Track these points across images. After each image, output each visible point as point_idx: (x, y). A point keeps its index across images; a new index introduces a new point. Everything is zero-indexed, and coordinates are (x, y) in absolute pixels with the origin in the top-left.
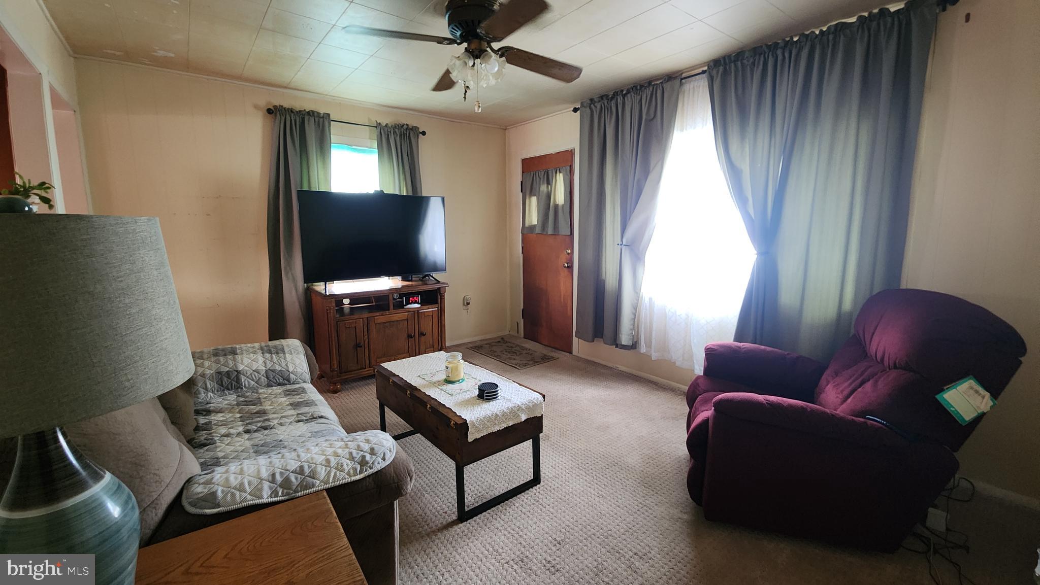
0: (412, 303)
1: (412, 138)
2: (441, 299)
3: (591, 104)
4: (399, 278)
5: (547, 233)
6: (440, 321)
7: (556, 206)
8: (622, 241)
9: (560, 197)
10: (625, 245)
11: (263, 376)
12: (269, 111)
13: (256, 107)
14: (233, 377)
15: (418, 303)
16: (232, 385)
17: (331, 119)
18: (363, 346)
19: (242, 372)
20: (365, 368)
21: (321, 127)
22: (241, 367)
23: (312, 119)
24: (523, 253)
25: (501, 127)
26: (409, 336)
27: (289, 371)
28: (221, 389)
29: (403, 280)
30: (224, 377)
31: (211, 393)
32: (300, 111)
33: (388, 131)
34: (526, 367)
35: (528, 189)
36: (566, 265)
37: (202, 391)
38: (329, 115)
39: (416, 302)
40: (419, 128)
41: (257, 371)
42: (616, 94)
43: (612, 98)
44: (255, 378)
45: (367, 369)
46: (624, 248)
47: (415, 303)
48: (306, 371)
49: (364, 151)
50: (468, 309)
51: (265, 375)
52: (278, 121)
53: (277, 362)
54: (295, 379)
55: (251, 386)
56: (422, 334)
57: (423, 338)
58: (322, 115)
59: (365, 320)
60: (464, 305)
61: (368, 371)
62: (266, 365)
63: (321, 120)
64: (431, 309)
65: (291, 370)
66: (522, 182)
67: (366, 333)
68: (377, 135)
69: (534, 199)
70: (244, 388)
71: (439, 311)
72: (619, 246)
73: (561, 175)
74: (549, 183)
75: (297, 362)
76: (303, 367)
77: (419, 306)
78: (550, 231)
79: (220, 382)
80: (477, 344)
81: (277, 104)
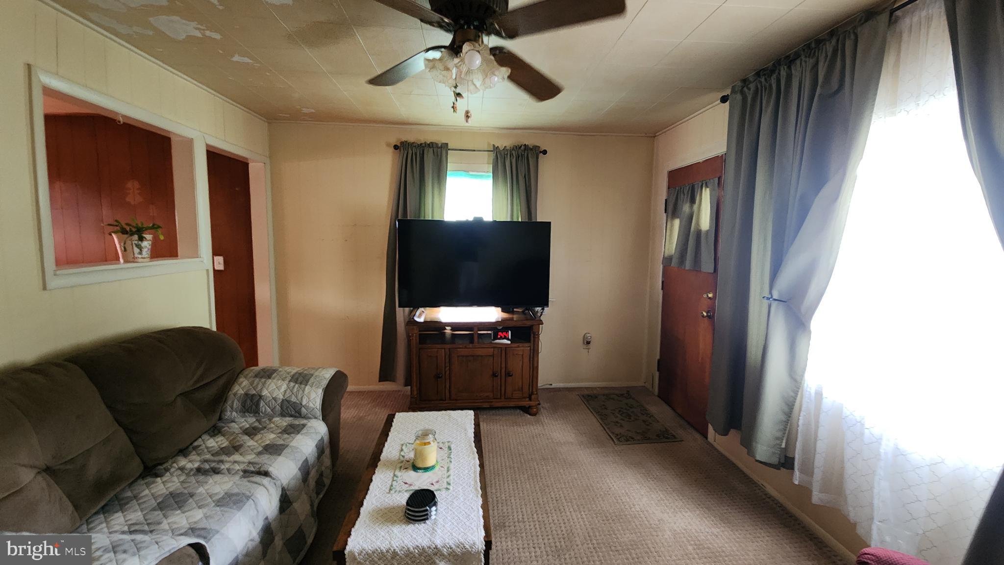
0: (501, 338)
1: (530, 159)
2: (534, 337)
3: (744, 87)
4: (499, 309)
5: (685, 268)
6: (531, 362)
7: (699, 233)
8: (771, 293)
9: (705, 221)
10: (775, 300)
11: (278, 404)
12: (396, 147)
13: (388, 145)
14: (254, 401)
15: (508, 339)
16: (251, 408)
17: (449, 148)
18: (444, 377)
19: (262, 398)
20: (445, 400)
21: (439, 157)
22: (265, 393)
23: (431, 150)
24: (662, 289)
25: (647, 135)
26: (494, 375)
27: (301, 405)
28: (242, 410)
29: (503, 311)
30: (248, 399)
31: (235, 413)
32: (421, 144)
33: (505, 154)
34: (629, 442)
35: (672, 210)
36: (705, 314)
37: (229, 408)
38: (447, 144)
39: (505, 338)
40: (539, 147)
41: (275, 399)
42: (778, 63)
43: (772, 71)
44: (271, 406)
45: (447, 402)
46: (774, 305)
47: (503, 339)
48: (318, 408)
49: (481, 176)
50: (588, 349)
51: (280, 405)
52: (402, 155)
53: (295, 394)
54: (305, 414)
55: (267, 413)
56: (509, 374)
57: (509, 379)
58: (440, 145)
59: (447, 351)
60: (584, 343)
61: (447, 403)
62: (285, 394)
63: (439, 150)
64: (523, 348)
65: (304, 403)
66: (666, 200)
67: (447, 365)
68: (493, 159)
69: (677, 222)
70: (261, 414)
71: (532, 351)
72: (766, 302)
73: (708, 190)
74: (693, 201)
75: (313, 395)
76: (316, 402)
77: (509, 342)
78: (688, 265)
79: (244, 405)
80: (595, 392)
81: (404, 139)
